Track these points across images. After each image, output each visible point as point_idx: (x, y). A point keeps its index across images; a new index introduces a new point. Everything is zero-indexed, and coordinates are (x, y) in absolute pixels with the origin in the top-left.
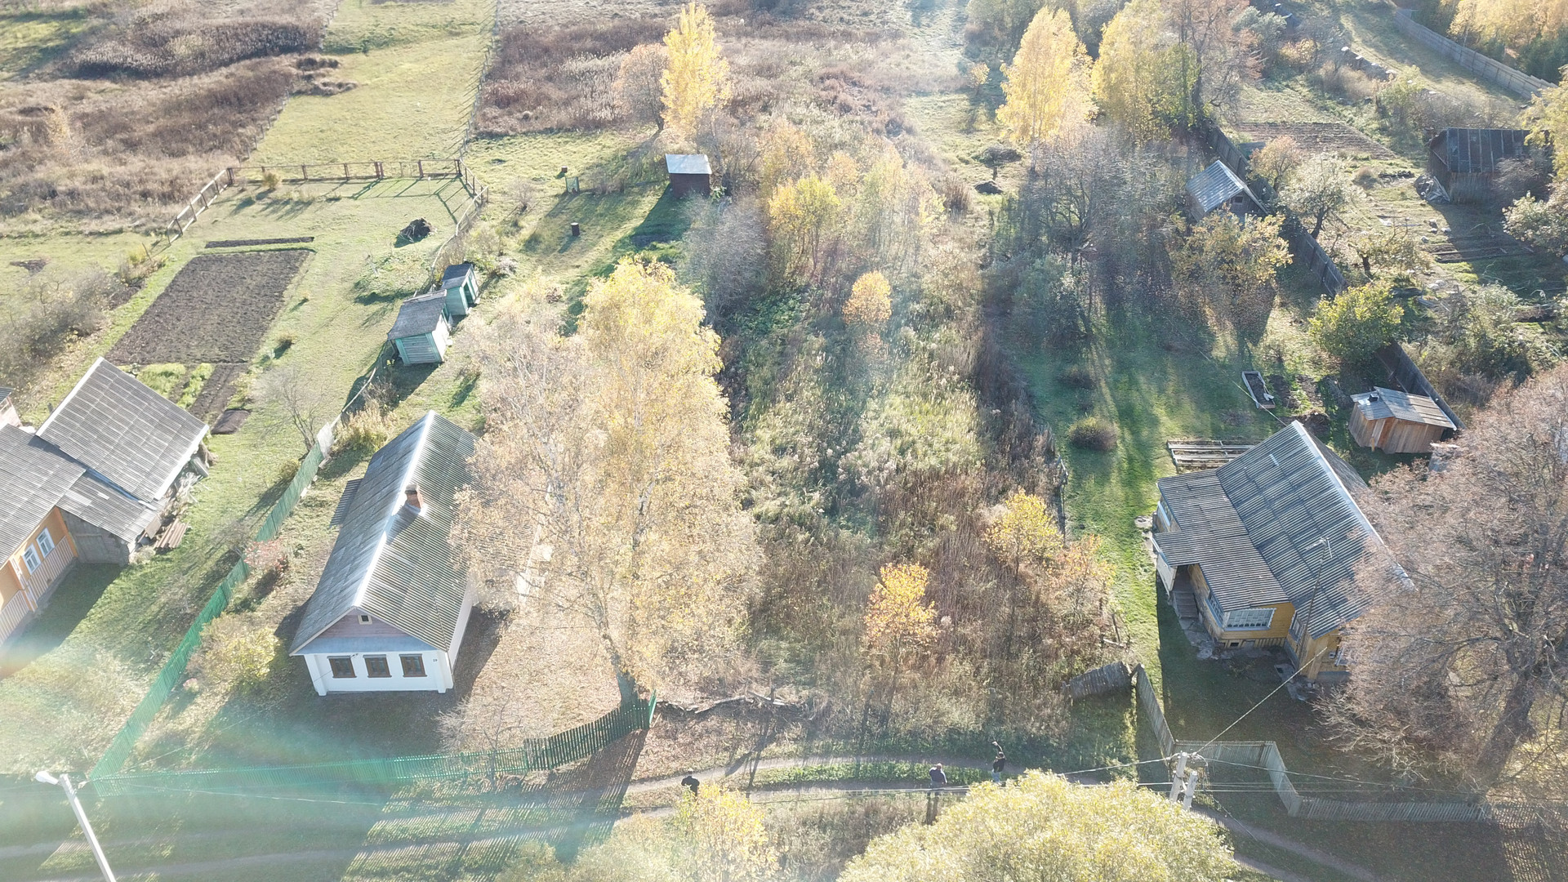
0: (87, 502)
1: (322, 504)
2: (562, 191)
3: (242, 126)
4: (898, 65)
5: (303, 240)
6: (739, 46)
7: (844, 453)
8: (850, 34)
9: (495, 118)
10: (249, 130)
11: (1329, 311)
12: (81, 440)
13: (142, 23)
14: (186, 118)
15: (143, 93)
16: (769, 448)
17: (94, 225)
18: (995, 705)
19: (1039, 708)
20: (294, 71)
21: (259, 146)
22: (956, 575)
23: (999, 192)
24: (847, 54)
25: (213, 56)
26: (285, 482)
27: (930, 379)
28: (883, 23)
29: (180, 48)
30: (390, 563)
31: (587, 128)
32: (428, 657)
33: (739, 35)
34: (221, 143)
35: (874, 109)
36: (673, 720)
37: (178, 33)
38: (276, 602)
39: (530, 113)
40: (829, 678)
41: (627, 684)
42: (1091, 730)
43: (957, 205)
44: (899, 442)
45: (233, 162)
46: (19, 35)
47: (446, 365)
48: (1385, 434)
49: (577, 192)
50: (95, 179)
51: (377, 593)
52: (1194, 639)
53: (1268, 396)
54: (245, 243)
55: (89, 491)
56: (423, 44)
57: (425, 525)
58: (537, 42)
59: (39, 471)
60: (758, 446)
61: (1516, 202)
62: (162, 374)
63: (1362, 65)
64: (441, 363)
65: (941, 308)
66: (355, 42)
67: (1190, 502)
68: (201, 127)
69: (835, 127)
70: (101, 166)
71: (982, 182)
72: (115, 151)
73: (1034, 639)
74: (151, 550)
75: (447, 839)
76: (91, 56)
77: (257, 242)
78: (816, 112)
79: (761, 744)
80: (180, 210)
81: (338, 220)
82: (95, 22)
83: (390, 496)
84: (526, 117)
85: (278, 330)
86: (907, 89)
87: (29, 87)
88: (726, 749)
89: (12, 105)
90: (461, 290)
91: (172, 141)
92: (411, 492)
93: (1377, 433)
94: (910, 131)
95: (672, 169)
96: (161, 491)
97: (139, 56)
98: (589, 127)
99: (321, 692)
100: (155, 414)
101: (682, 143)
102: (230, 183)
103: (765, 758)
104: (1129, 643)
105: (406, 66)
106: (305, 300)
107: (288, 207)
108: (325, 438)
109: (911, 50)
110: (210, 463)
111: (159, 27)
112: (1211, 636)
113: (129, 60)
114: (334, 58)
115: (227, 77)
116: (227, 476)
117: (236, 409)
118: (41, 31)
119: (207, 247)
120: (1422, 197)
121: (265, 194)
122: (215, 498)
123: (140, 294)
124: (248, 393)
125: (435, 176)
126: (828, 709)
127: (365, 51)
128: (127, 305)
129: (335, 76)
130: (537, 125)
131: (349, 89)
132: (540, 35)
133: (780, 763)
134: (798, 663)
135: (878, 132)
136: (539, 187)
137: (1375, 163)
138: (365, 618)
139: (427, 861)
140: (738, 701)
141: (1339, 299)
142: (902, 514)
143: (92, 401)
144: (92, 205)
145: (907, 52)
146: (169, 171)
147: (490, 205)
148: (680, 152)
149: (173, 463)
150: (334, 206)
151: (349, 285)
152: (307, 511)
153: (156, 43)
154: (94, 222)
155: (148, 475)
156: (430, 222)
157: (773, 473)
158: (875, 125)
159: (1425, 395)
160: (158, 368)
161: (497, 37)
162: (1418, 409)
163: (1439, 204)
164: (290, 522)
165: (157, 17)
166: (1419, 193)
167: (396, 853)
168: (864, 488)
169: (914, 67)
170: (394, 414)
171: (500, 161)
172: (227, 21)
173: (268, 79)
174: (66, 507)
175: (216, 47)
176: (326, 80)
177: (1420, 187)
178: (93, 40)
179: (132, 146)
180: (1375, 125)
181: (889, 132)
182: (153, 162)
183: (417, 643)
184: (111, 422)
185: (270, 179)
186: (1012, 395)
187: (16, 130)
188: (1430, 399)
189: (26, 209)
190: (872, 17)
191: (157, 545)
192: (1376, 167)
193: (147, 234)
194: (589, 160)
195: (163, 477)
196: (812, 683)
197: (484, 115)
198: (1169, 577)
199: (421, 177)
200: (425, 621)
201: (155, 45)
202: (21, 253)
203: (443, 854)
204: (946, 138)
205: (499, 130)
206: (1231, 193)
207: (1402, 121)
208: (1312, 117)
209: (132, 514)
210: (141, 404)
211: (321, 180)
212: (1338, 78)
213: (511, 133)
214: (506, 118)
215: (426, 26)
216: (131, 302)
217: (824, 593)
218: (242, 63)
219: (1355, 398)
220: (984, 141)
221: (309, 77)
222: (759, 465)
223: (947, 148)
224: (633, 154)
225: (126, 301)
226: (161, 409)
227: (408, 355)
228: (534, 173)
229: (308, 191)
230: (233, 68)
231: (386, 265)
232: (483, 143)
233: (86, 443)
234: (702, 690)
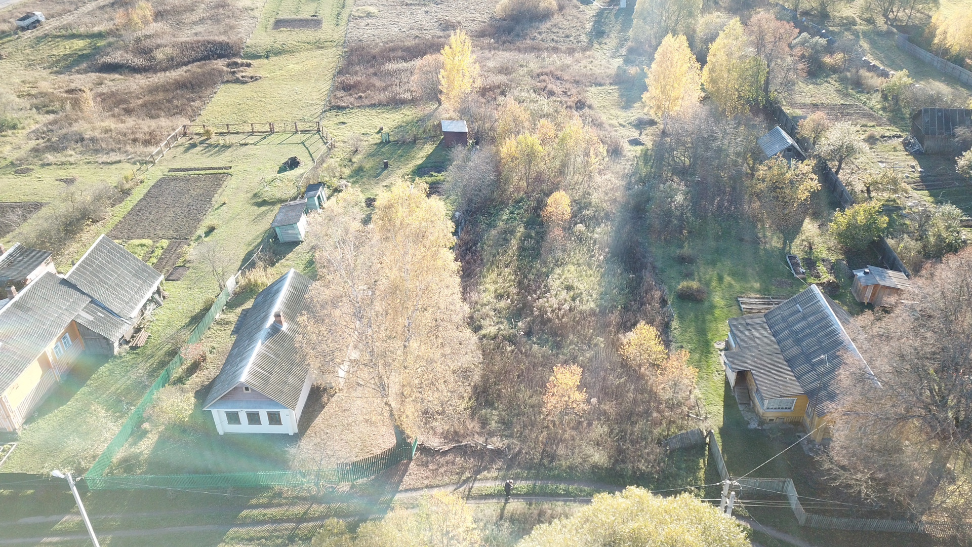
0: (91, 318)
1: (227, 323)
2: (379, 141)
3: (193, 101)
4: (585, 67)
5: (225, 168)
6: (490, 55)
7: (538, 299)
8: (557, 49)
9: (342, 97)
10: (197, 104)
11: (841, 219)
12: (90, 282)
13: (138, 40)
14: (161, 96)
15: (137, 81)
16: (493, 295)
17: (105, 158)
18: (620, 451)
19: (648, 454)
20: (225, 69)
21: (202, 112)
22: (602, 373)
23: (643, 144)
24: (554, 61)
25: (178, 60)
26: (207, 309)
27: (593, 256)
28: (578, 42)
29: (159, 55)
30: (263, 357)
31: (396, 104)
32: (283, 413)
33: (490, 48)
34: (180, 111)
35: (569, 93)
36: (426, 456)
37: (158, 46)
38: (197, 380)
39: (363, 95)
40: (521, 434)
41: (400, 433)
42: (679, 469)
43: (615, 152)
44: (572, 293)
45: (187, 122)
46: (67, 47)
47: (305, 244)
48: (873, 295)
49: (388, 142)
50: (107, 131)
51: (254, 374)
52: (747, 416)
53: (802, 270)
54: (191, 170)
55: (92, 312)
56: (302, 53)
57: (285, 335)
58: (369, 53)
59: (64, 299)
60: (487, 293)
61: (964, 153)
62: (138, 245)
63: (873, 69)
64: (302, 242)
65: (602, 214)
66: (261, 52)
67: (747, 333)
68: (169, 101)
69: (545, 105)
70: (111, 123)
71: (633, 138)
72: (119, 115)
73: (647, 413)
74: (127, 347)
75: (289, 520)
76: (108, 59)
77: (198, 169)
78: (533, 95)
79: (478, 472)
80: (154, 150)
81: (246, 157)
82: (111, 39)
83: (265, 318)
84: (360, 97)
85: (207, 222)
86: (590, 82)
87: (72, 77)
88: (457, 474)
89: (60, 87)
90: (316, 198)
91: (151, 109)
92: (277, 316)
93: (868, 293)
94: (590, 107)
95: (444, 129)
96: (135, 313)
97: (135, 60)
98: (396, 103)
99: (221, 433)
100: (133, 268)
101: (452, 114)
102: (185, 135)
103: (479, 480)
104: (706, 418)
105: (291, 66)
106: (224, 203)
107: (217, 149)
108: (231, 284)
109: (594, 58)
110: (164, 297)
111: (147, 43)
112: (757, 415)
113: (130, 62)
114: (249, 61)
115: (186, 72)
116: (173, 305)
117: (180, 266)
118: (79, 44)
119: (169, 171)
120: (906, 150)
121: (204, 141)
122: (166, 318)
123: (129, 198)
124: (188, 257)
125: (304, 132)
126: (520, 452)
127: (267, 58)
128: (121, 205)
129: (249, 72)
130: (367, 102)
131: (257, 80)
132: (371, 48)
133: (489, 482)
134: (504, 423)
135: (570, 107)
136: (366, 139)
137: (878, 129)
138: (247, 389)
139: (277, 533)
140: (466, 445)
141: (848, 212)
142: (571, 336)
143: (97, 259)
144: (104, 146)
145: (591, 59)
146: (149, 127)
147: (336, 149)
148: (451, 119)
149: (142, 297)
150: (244, 148)
151: (250, 195)
152: (219, 327)
153: (145, 52)
154: (105, 156)
155: (127, 303)
156: (300, 158)
157: (495, 310)
158: (569, 104)
159: (900, 271)
160: (137, 242)
161: (346, 50)
162: (894, 280)
163: (918, 155)
164: (208, 333)
165: (147, 37)
166: (905, 147)
167: (259, 528)
168: (549, 320)
169: (595, 69)
170: (271, 270)
171: (343, 123)
172: (188, 39)
173: (210, 73)
174: (79, 321)
175: (180, 55)
176: (244, 74)
177: (906, 144)
178: (109, 50)
179: (128, 112)
180: (879, 106)
181: (577, 108)
182: (140, 122)
183: (277, 405)
184: (107, 272)
185: (207, 132)
186: (643, 266)
187: (63, 102)
188: (903, 274)
189: (66, 148)
190: (571, 38)
191: (130, 344)
192: (878, 131)
193: (135, 163)
194: (395, 124)
195: (136, 304)
196: (510, 436)
197: (335, 95)
198: (732, 378)
199: (296, 132)
200: (282, 392)
201: (145, 53)
202: (62, 173)
203: (286, 529)
204: (612, 112)
205: (343, 104)
206: (786, 146)
207: (897, 103)
208: (839, 101)
209: (116, 326)
210: (125, 262)
211: (237, 133)
212: (858, 76)
213: (351, 106)
214: (348, 97)
215: (304, 42)
216: (124, 203)
217: (521, 382)
218: (195, 64)
219: (855, 272)
220: (636, 113)
221: (234, 73)
222: (486, 305)
223: (612, 117)
224: (422, 120)
225: (121, 202)
226: (136, 265)
227: (282, 238)
228: (363, 131)
229: (229, 139)
230: (189, 67)
231: (273, 184)
232: (333, 112)
233: (92, 284)
234: (445, 438)
